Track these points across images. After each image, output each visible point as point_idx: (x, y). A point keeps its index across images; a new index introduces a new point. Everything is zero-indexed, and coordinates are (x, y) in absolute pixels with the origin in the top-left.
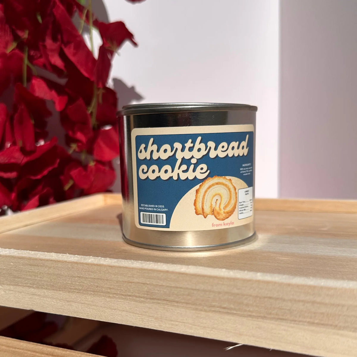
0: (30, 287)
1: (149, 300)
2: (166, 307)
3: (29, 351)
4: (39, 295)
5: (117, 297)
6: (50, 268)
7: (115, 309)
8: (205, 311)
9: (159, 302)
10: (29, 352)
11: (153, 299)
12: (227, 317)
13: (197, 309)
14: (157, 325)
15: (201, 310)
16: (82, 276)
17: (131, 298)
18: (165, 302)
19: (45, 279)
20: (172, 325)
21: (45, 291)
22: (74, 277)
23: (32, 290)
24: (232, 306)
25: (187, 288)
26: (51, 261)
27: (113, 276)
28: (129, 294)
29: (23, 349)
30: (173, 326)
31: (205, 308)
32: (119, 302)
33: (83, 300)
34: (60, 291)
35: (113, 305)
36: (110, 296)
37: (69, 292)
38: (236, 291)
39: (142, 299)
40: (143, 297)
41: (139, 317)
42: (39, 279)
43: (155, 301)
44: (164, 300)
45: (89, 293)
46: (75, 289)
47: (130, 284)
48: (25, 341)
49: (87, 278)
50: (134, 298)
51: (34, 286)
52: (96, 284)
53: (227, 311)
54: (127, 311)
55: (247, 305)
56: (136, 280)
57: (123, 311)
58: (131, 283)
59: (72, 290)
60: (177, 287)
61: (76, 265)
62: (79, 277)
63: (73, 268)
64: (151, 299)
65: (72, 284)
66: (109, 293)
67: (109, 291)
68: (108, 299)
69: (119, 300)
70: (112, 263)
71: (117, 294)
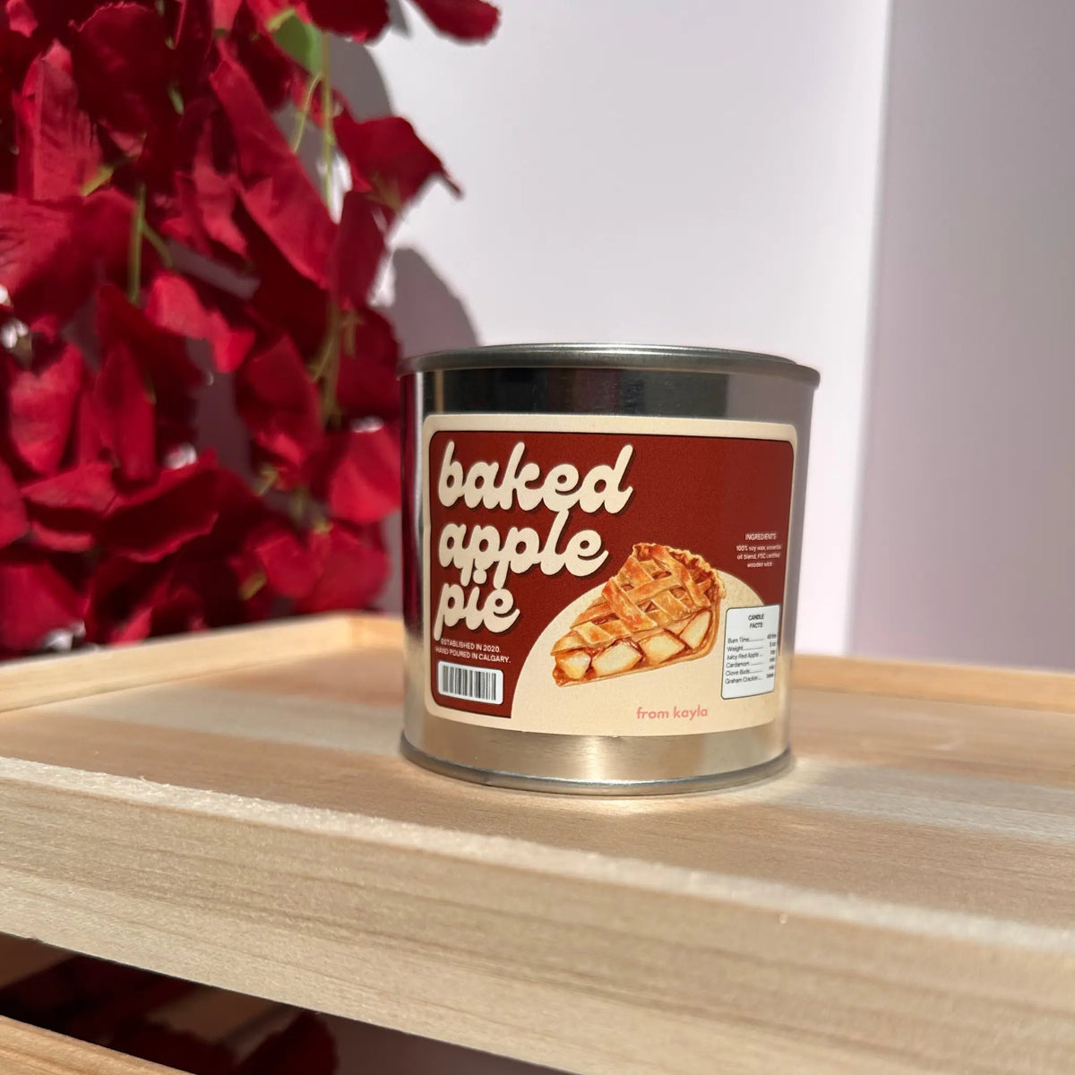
0: (29, 871)
1: (362, 936)
2: (411, 960)
3: (32, 1056)
4: (52, 898)
5: (271, 919)
6: (82, 817)
7: (265, 958)
8: (527, 980)
9: (394, 942)
10: (33, 1062)
11: (374, 933)
12: (590, 1003)
13: (499, 973)
14: (384, 1012)
15: (513, 977)
16: (169, 849)
17: (311, 925)
18: (410, 945)
19: (68, 850)
20: (428, 1014)
21: (70, 888)
22: (148, 850)
23: (34, 881)
24: (604, 970)
25: (473, 908)
26: (86, 796)
27: (261, 856)
28: (307, 913)
29: (16, 1051)
30: (431, 1021)
31: (527, 971)
32: (275, 934)
33: (172, 923)
34: (109, 889)
35: (258, 943)
36: (250, 917)
37: (135, 895)
38: (618, 925)
39: (344, 933)
40: (348, 927)
41: (332, 986)
42: (53, 849)
43: (382, 940)
44: (408, 939)
45: (192, 901)
46: (153, 887)
47: (309, 883)
49: (184, 856)
50: (321, 926)
51: (41, 869)
52: (209, 877)
53: (590, 984)
54: (297, 965)
55: (650, 970)
56: (327, 873)
57: (289, 963)
58: (313, 879)
59: (144, 891)
60: (446, 903)
61: (154, 815)
62: (161, 851)
63: (145, 822)
64: (367, 932)
65: (143, 872)
66: (247, 906)
67: (247, 899)
68: (244, 926)
69: (277, 931)
70: (260, 815)
71: (271, 912)
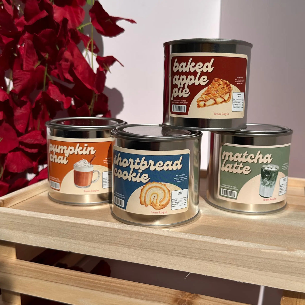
0: (71, 239)
1: (141, 249)
2: (151, 253)
3: (67, 274)
4: (76, 244)
5: (123, 246)
6: (84, 228)
7: (122, 253)
8: (172, 255)
9: (147, 250)
10: (68, 276)
11: (144, 248)
12: (184, 259)
13: (168, 254)
14: (145, 262)
15: (170, 255)
16: (103, 234)
17: (131, 247)
18: (151, 250)
19: (80, 235)
20: (154, 262)
21: (80, 241)
22: (98, 234)
23: (71, 240)
24: (186, 253)
25: (163, 243)
26: (85, 224)
27: (122, 235)
28: (130, 245)
29: (63, 274)
30: (154, 263)
31: (172, 254)
32: (124, 249)
33: (103, 247)
34: (89, 242)
35: (120, 251)
36: (119, 246)
37: (95, 242)
38: (189, 246)
39: (138, 248)
40: (139, 247)
41: (135, 258)
42: (76, 234)
43: (145, 249)
44: (150, 249)
45: (107, 243)
46: (99, 241)
47: (131, 240)
48: (63, 269)
49: (106, 235)
50: (134, 247)
51: (73, 238)
52: (111, 239)
53: (184, 256)
54: (129, 254)
55: (194, 253)
56: (134, 238)
57: (127, 254)
58: (132, 239)
59: (97, 242)
60: (158, 243)
61: (100, 228)
62: (101, 234)
63: (98, 229)
64: (143, 248)
65: (97, 238)
66: (119, 244)
67: (119, 243)
68: (118, 247)
69: (125, 248)
70: (121, 227)
71: (123, 245)
